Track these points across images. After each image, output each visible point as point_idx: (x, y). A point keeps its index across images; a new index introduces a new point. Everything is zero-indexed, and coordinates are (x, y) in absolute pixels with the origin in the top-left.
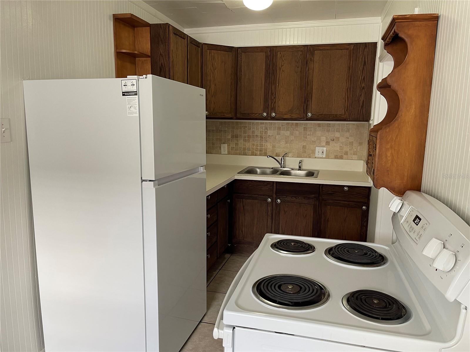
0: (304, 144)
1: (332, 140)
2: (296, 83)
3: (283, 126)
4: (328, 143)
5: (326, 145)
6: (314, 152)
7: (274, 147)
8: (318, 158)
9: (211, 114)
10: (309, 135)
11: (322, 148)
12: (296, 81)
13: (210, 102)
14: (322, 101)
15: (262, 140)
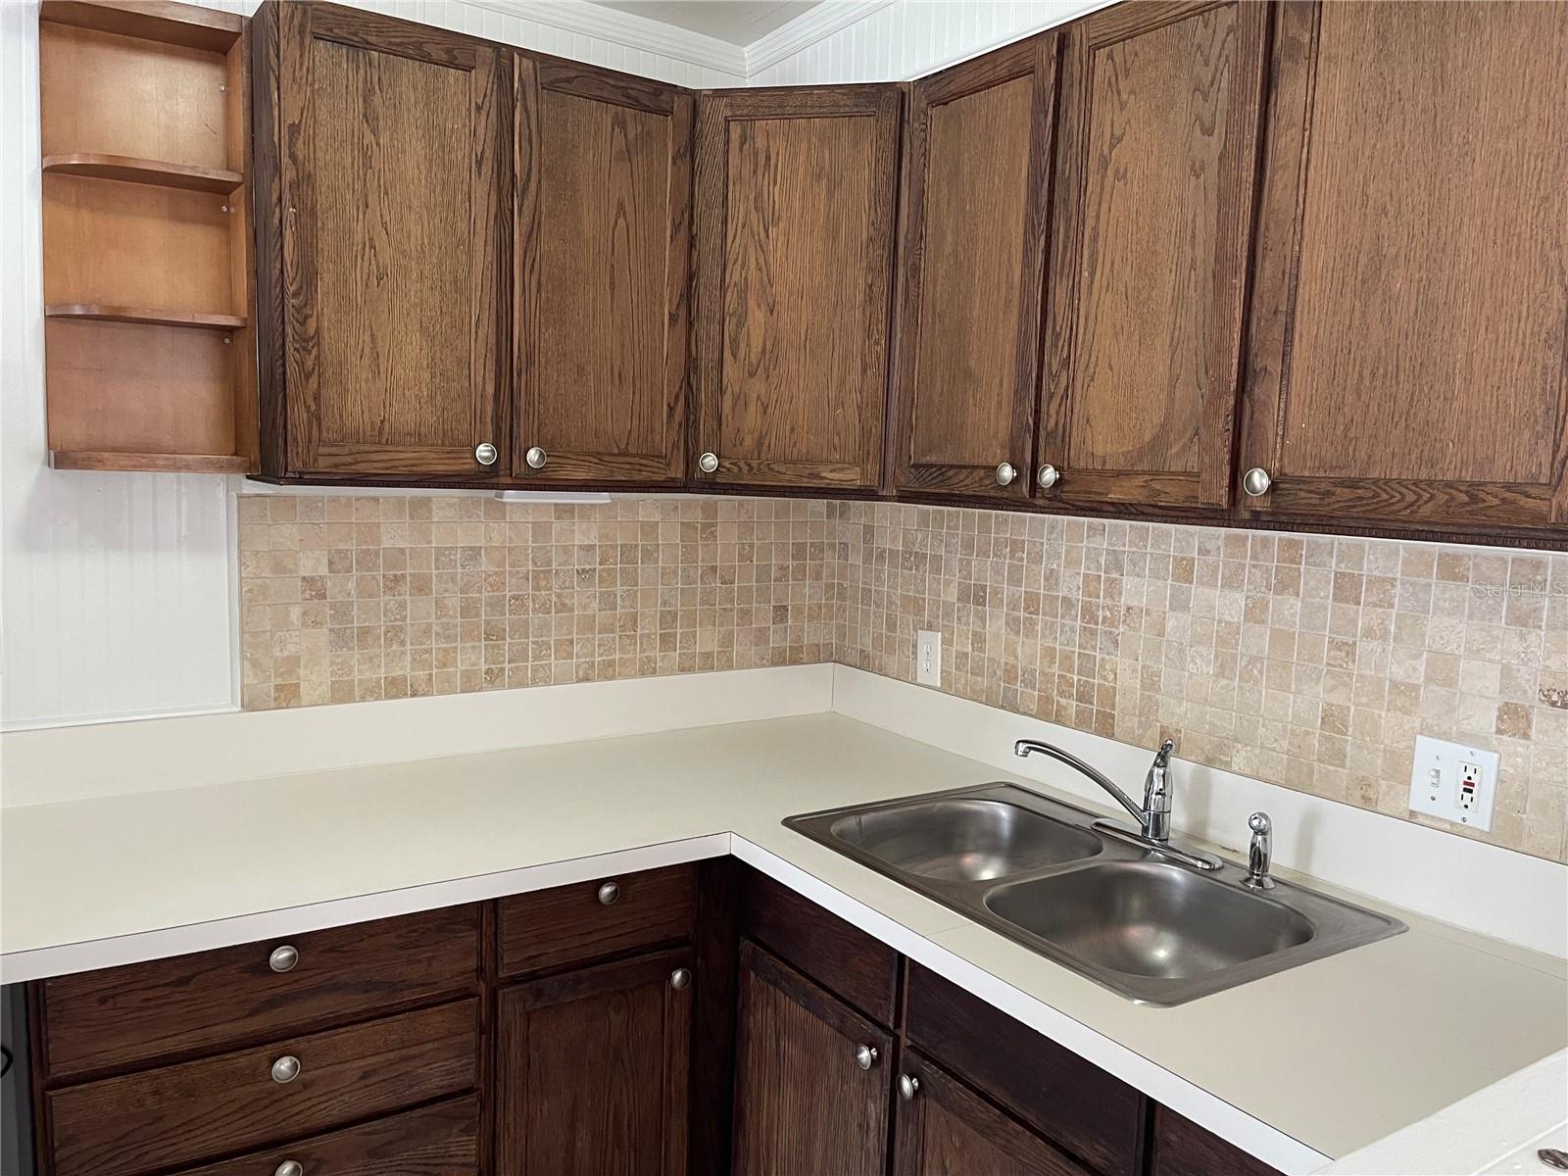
0: (1337, 699)
1: (1555, 697)
2: (1193, 247)
3: (1208, 552)
4: (1513, 719)
5: (1499, 731)
6: (1400, 768)
7: (1151, 682)
8: (1436, 824)
9: (740, 469)
10: (1369, 633)
11: (1462, 752)
12: (1194, 236)
13: (741, 402)
14: (1366, 373)
15: (1093, 633)
